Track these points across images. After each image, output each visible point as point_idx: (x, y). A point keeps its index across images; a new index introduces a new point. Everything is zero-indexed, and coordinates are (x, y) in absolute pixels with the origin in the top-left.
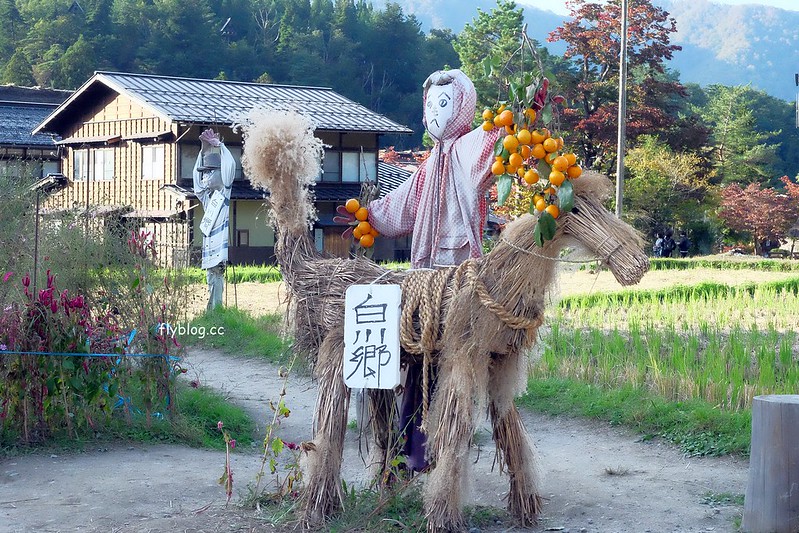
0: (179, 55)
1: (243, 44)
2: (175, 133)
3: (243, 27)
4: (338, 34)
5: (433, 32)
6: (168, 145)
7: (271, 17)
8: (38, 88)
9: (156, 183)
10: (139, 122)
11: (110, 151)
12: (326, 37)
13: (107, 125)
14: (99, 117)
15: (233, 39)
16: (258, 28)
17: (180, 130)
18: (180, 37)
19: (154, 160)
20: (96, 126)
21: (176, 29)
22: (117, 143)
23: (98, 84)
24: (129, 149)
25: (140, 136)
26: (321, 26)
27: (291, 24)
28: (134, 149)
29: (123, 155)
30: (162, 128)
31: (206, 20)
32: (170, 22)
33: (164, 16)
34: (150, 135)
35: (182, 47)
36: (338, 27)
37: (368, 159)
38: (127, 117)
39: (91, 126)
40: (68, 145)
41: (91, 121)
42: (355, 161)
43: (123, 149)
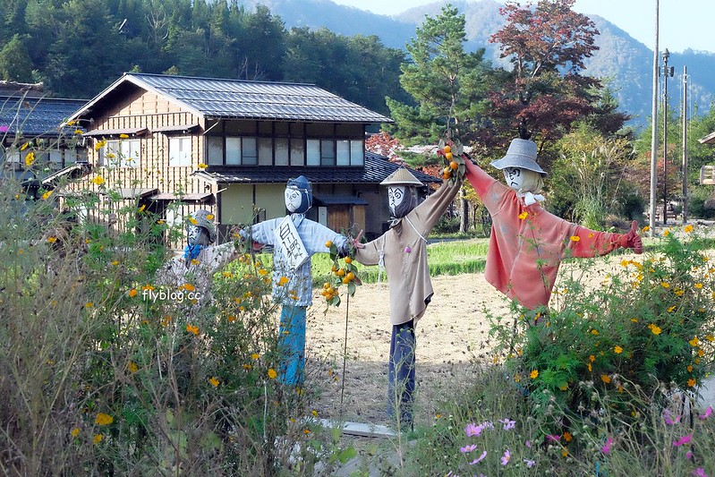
0: (86, 51)
1: (138, 41)
2: (203, 126)
3: (137, 27)
4: (217, 32)
5: (294, 29)
6: (195, 138)
7: (161, 18)
8: (4, 82)
9: (183, 170)
10: (165, 117)
11: (136, 143)
12: (207, 34)
13: (132, 119)
14: (124, 112)
15: (128, 37)
16: (150, 27)
17: (207, 124)
18: (84, 36)
19: (181, 149)
20: (121, 120)
21: (82, 29)
22: (144, 134)
23: (127, 83)
24: (155, 140)
25: (166, 128)
26: (202, 25)
27: (179, 24)
28: (160, 140)
29: (149, 145)
30: (189, 121)
31: (107, 21)
32: (76, 23)
33: (71, 19)
34: (177, 128)
35: (88, 44)
36: (217, 26)
37: (356, 145)
38: (153, 112)
39: (116, 120)
40: (93, 136)
41: (117, 115)
42: (347, 147)
43: (150, 140)
